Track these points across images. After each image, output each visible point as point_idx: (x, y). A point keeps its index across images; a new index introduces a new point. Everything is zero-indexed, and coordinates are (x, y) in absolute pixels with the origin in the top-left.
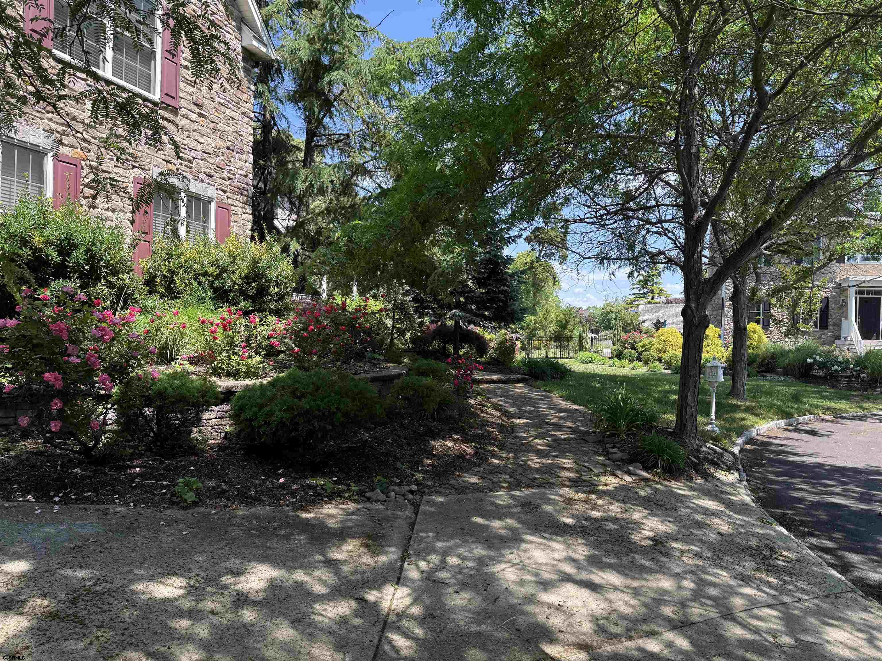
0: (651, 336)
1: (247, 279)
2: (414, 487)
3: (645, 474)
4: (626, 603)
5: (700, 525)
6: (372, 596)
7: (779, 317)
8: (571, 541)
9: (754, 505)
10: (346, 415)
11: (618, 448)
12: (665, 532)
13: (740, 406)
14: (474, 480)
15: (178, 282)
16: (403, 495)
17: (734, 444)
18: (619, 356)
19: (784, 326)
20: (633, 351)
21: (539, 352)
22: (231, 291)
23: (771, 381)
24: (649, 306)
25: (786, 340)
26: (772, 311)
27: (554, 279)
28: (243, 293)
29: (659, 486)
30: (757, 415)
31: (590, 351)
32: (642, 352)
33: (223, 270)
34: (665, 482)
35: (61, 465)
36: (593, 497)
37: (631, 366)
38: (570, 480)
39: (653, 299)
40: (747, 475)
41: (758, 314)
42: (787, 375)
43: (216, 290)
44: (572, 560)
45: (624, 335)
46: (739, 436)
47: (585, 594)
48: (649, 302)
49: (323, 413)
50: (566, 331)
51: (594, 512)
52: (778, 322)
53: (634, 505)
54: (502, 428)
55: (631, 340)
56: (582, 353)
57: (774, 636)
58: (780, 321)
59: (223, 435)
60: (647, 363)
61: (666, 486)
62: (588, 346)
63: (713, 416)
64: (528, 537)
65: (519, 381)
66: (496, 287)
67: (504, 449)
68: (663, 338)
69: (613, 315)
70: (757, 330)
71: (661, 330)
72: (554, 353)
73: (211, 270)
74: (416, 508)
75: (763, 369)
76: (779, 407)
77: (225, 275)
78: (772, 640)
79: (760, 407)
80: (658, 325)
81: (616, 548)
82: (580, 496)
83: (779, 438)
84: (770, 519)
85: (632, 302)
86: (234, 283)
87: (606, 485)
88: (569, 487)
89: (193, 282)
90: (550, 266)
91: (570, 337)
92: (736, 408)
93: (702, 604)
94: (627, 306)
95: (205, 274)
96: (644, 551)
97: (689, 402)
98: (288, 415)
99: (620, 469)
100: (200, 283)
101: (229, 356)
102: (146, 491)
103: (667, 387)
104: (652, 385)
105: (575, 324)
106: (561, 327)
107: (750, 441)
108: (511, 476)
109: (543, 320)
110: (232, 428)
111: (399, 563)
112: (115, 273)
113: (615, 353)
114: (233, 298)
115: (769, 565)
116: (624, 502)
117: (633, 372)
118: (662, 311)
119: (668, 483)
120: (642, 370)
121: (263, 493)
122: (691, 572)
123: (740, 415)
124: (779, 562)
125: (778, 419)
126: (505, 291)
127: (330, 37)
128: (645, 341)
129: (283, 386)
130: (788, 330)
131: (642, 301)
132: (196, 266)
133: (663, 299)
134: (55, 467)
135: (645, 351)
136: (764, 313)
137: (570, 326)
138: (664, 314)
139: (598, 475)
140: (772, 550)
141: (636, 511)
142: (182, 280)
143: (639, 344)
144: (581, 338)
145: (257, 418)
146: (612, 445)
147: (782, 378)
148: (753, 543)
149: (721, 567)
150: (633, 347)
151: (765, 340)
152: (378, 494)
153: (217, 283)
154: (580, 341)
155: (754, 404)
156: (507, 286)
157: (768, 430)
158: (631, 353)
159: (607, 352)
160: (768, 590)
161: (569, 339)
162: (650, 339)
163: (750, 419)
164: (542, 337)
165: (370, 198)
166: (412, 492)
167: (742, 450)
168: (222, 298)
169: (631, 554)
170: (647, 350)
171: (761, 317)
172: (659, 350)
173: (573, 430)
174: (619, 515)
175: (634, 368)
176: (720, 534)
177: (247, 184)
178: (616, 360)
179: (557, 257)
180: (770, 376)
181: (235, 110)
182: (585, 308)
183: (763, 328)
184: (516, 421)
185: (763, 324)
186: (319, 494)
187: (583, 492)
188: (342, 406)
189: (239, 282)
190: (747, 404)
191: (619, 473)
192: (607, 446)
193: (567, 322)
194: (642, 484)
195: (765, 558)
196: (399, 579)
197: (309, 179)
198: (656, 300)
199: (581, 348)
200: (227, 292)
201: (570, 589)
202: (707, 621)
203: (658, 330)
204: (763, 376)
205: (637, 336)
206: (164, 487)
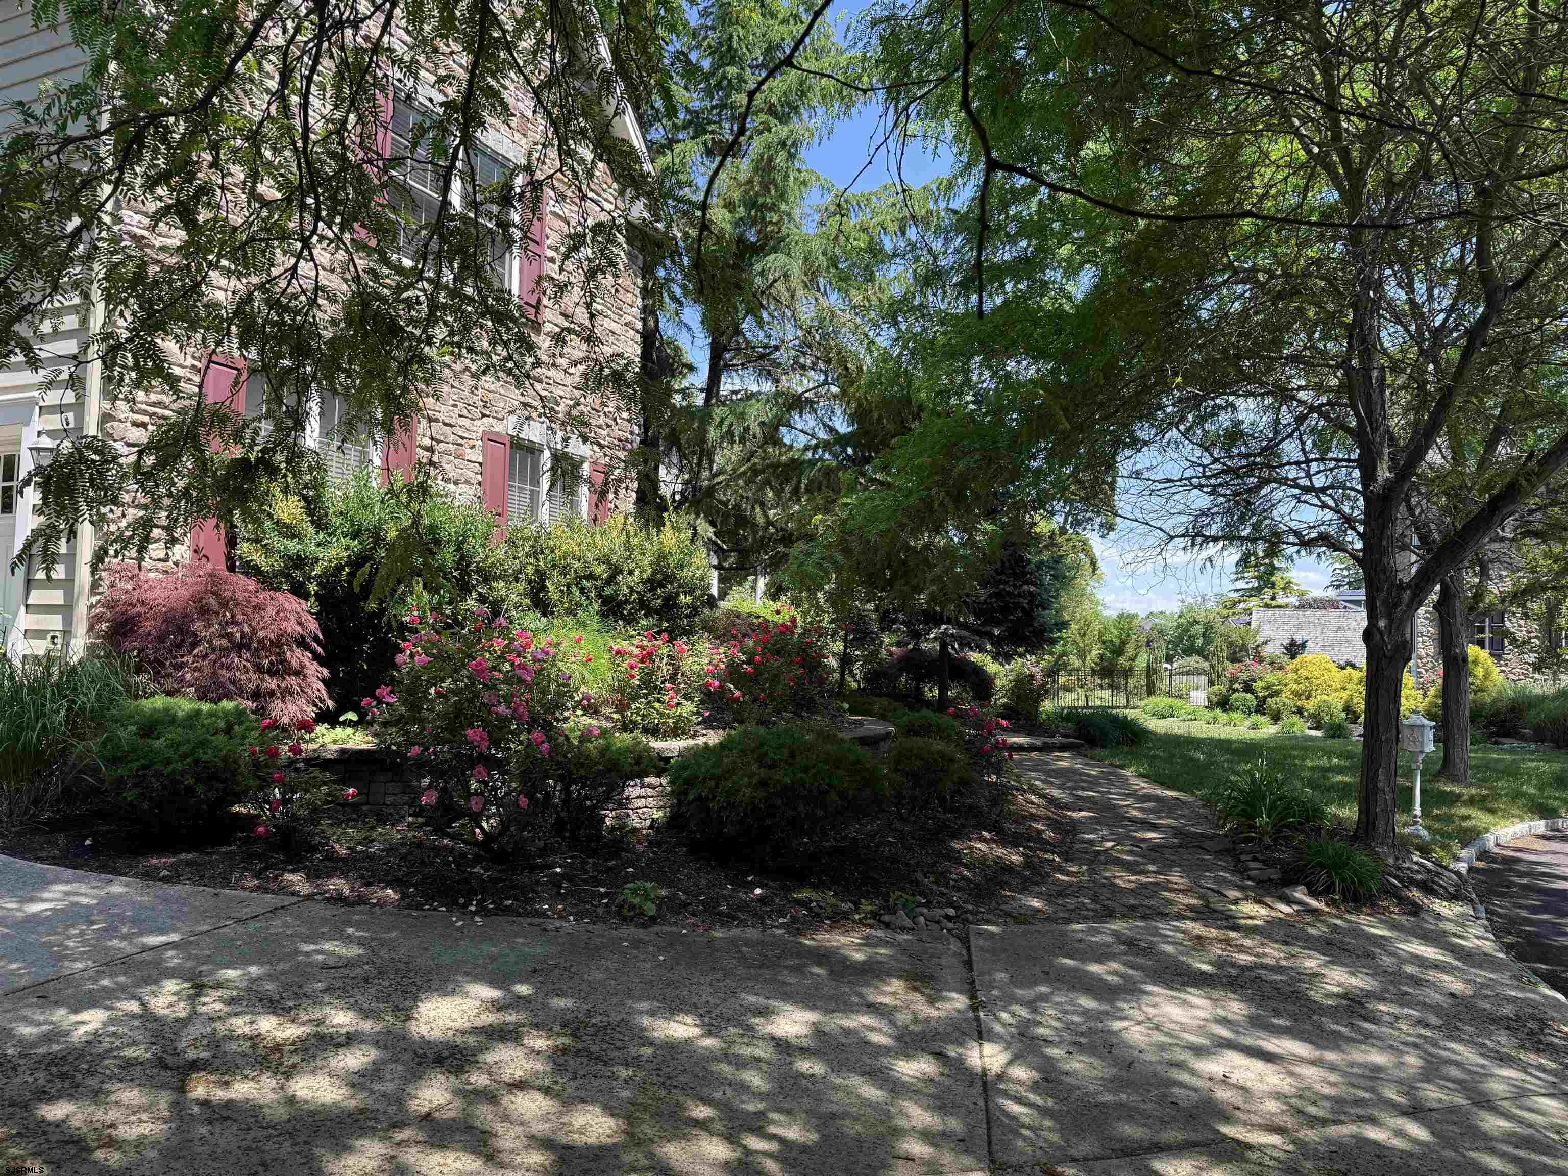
0: (1281, 668)
1: (652, 584)
2: (951, 912)
3: (1314, 903)
4: (1324, 1081)
5: (1417, 982)
6: (952, 1051)
7: (1521, 635)
8: (1216, 994)
9: (1502, 955)
10: (842, 795)
11: (1263, 862)
12: (1362, 990)
13: (1459, 796)
14: (1036, 903)
15: (551, 588)
16: (938, 922)
17: (1457, 859)
18: (1223, 704)
19: (1531, 651)
20: (1249, 696)
21: (1074, 695)
22: (627, 601)
23: (1512, 751)
24: (1270, 613)
25: (1537, 676)
26: (1508, 624)
27: (1093, 564)
28: (642, 604)
29: (1338, 922)
30: (1492, 811)
31: (1169, 694)
32: (1265, 698)
33: (616, 570)
34: (1348, 916)
35: (454, 861)
36: (1233, 934)
37: (1248, 723)
38: (1191, 908)
39: (1273, 598)
40: (1487, 912)
41: (1481, 630)
42: (1543, 742)
43: (606, 601)
44: (1224, 1021)
45: (1231, 668)
46: (1465, 845)
47: (1258, 1065)
48: (1267, 606)
49: (810, 791)
50: (1122, 660)
51: (1242, 956)
52: (1521, 645)
53: (1304, 948)
54: (1054, 825)
55: (1244, 676)
56: (1153, 700)
57: (1558, 1133)
58: (1524, 643)
59: (648, 822)
60: (1276, 718)
61: (1350, 921)
62: (1164, 685)
63: (1418, 811)
64: (1150, 988)
65: (1063, 748)
66: (1015, 586)
67: (1072, 860)
68: (1303, 673)
69: (1199, 628)
70: (1482, 660)
71: (1299, 658)
72: (1103, 698)
73: (599, 569)
74: (965, 941)
75: (1494, 729)
76: (1531, 798)
77: (620, 578)
78: (1557, 1137)
79: (1496, 797)
80: (1294, 649)
81: (1289, 1007)
82: (1214, 933)
83: (1536, 852)
84: (1534, 979)
85: (1235, 604)
86: (632, 590)
87: (1251, 918)
88: (1194, 920)
89: (574, 589)
90: (1085, 542)
91: (1131, 669)
92: (1453, 799)
93: (1441, 1087)
94: (1225, 612)
95: (591, 577)
96: (1333, 1013)
97: (1380, 785)
98: (761, 794)
99: (1270, 894)
100: (582, 591)
101: (649, 703)
102: (581, 900)
103: (1324, 762)
104: (1295, 758)
105: (1138, 647)
106: (1113, 652)
107: (1483, 855)
108: (1094, 901)
109: (1078, 638)
110: (661, 813)
111: (971, 1014)
112: (486, 580)
113: (1215, 699)
114: (630, 613)
115: (1540, 1042)
116: (1286, 943)
117: (1252, 734)
118: (1294, 621)
119: (1353, 918)
120: (1268, 730)
121: (739, 908)
122: (1416, 1046)
123: (1463, 811)
124: (1556, 1040)
125: (1532, 820)
126: (1030, 593)
127: (761, 200)
128: (1271, 678)
129: (742, 751)
130: (1541, 660)
131: (1253, 602)
132: (576, 565)
133: (1293, 600)
134: (448, 864)
135: (1271, 696)
136: (1491, 628)
137: (1130, 650)
138: (1299, 627)
139: (1236, 902)
140: (1542, 1022)
141: (1310, 957)
142: (558, 586)
143: (1260, 684)
144: (1150, 671)
145: (714, 797)
146: (1250, 857)
147: (1533, 747)
148: (1508, 1010)
149: (1461, 1041)
150: (1248, 689)
151: (1497, 677)
152: (902, 918)
153: (608, 591)
154: (1148, 676)
155: (1484, 792)
156: (1035, 585)
157: (1515, 837)
158: (1245, 700)
159: (1200, 697)
160: (1542, 1075)
161: (1128, 673)
162: (1279, 674)
163: (1479, 818)
164: (1078, 670)
165: (817, 447)
166: (949, 918)
167: (1471, 869)
168: (615, 614)
169: (1315, 1017)
170: (1277, 693)
171: (1487, 635)
172: (1297, 694)
173: (1177, 832)
174: (1284, 963)
175: (1254, 727)
176: (1452, 995)
177: (632, 433)
178: (1218, 711)
179: (1097, 527)
180: (1510, 743)
181: (616, 318)
182: (1143, 615)
183: (1492, 655)
184: (1075, 815)
185: (1491, 648)
186: (818, 915)
187: (1218, 928)
188: (836, 782)
189: (640, 588)
190: (1473, 791)
191: (1268, 900)
192: (1243, 857)
193: (1124, 643)
194: (1309, 918)
195: (1531, 1033)
196: (980, 1032)
197: (727, 423)
198: (1281, 600)
199: (1151, 690)
200: (620, 605)
201: (1234, 1058)
202: (1453, 1109)
203: (1293, 657)
204: (1496, 743)
205: (1257, 669)
206: (603, 896)
